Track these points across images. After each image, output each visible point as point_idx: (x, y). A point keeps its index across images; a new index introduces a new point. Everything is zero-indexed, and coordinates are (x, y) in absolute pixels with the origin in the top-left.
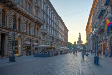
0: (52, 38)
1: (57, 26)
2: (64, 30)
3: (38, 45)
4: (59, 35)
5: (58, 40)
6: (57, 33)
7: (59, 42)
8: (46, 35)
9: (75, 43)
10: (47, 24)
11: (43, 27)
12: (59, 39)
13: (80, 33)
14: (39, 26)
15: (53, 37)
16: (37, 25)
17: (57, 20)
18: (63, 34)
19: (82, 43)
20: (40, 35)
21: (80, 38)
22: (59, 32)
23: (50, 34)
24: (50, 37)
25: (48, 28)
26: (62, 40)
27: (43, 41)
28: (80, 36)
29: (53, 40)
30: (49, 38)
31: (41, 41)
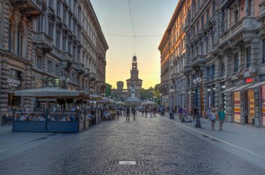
0: (65, 64)
1: (80, 27)
2: (98, 43)
3: (19, 87)
4: (83, 57)
5: (81, 73)
6: (79, 52)
7: (83, 80)
8: (48, 55)
9: (120, 84)
10: (52, 17)
11: (39, 26)
12: (86, 72)
13: (135, 58)
14: (25, 19)
15: (69, 64)
16: (17, 12)
17: (80, 8)
18: (94, 57)
19: (141, 85)
20: (28, 53)
21: (135, 72)
22: (85, 47)
23: (59, 51)
24: (61, 60)
25: (54, 30)
26: (91, 76)
27: (37, 75)
28: (135, 65)
29: (69, 72)
30: (57, 66)
31: (33, 73)
